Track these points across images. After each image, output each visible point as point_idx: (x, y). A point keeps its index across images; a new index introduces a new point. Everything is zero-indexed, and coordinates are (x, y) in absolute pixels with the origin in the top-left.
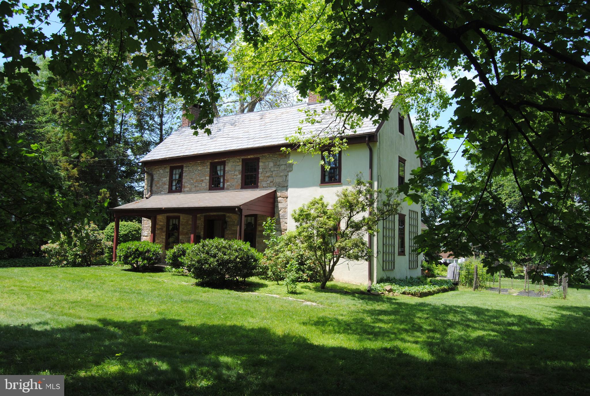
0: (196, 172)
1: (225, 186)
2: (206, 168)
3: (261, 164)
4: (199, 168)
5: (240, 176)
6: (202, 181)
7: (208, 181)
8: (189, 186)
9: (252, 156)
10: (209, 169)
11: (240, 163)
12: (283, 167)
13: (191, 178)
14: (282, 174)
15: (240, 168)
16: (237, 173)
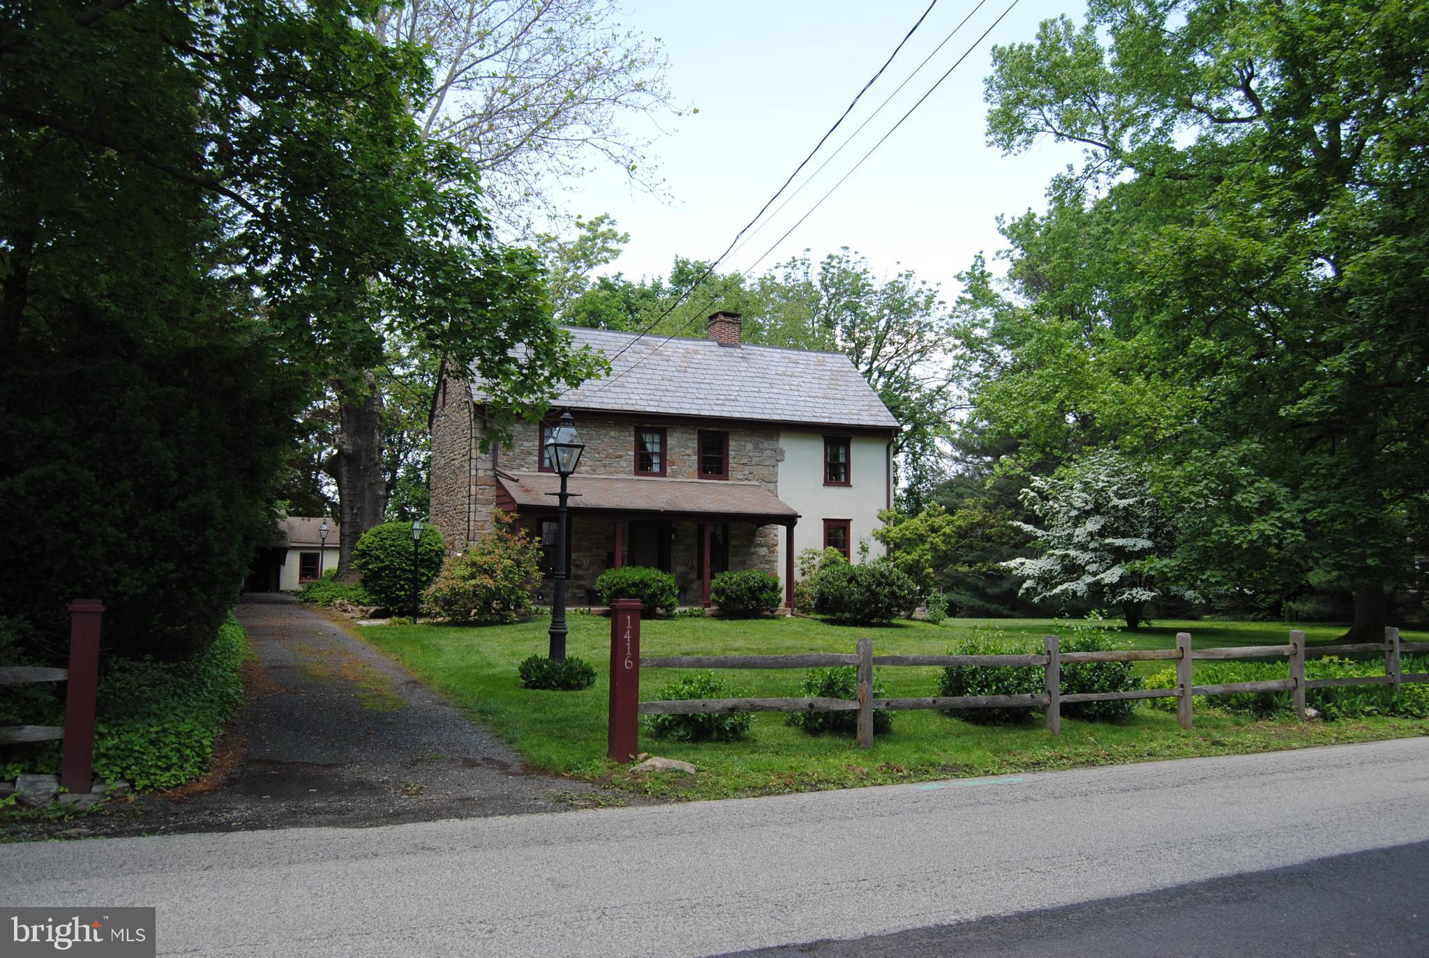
0: (606, 440)
1: (669, 470)
2: (627, 434)
3: (732, 443)
4: (613, 434)
5: (696, 458)
6: (620, 457)
7: (633, 458)
8: (590, 463)
9: (716, 429)
10: (633, 439)
11: (696, 437)
12: (769, 453)
13: (595, 450)
14: (767, 463)
15: (694, 444)
16: (689, 451)
